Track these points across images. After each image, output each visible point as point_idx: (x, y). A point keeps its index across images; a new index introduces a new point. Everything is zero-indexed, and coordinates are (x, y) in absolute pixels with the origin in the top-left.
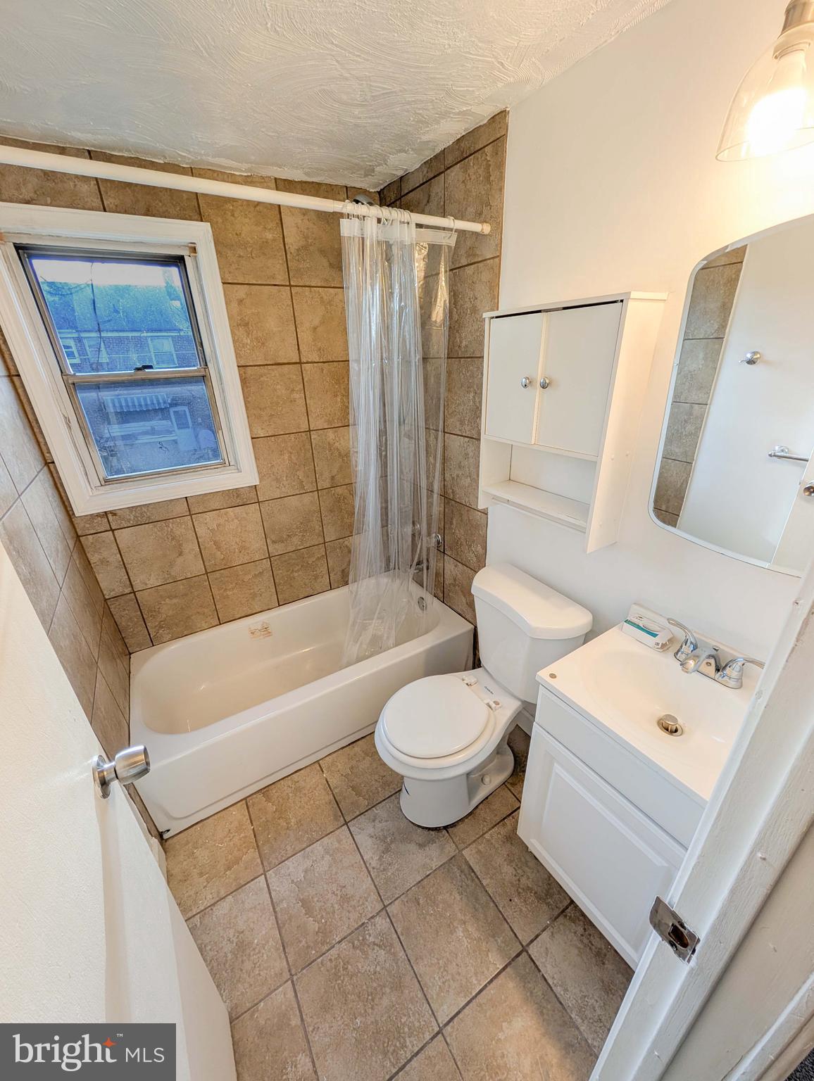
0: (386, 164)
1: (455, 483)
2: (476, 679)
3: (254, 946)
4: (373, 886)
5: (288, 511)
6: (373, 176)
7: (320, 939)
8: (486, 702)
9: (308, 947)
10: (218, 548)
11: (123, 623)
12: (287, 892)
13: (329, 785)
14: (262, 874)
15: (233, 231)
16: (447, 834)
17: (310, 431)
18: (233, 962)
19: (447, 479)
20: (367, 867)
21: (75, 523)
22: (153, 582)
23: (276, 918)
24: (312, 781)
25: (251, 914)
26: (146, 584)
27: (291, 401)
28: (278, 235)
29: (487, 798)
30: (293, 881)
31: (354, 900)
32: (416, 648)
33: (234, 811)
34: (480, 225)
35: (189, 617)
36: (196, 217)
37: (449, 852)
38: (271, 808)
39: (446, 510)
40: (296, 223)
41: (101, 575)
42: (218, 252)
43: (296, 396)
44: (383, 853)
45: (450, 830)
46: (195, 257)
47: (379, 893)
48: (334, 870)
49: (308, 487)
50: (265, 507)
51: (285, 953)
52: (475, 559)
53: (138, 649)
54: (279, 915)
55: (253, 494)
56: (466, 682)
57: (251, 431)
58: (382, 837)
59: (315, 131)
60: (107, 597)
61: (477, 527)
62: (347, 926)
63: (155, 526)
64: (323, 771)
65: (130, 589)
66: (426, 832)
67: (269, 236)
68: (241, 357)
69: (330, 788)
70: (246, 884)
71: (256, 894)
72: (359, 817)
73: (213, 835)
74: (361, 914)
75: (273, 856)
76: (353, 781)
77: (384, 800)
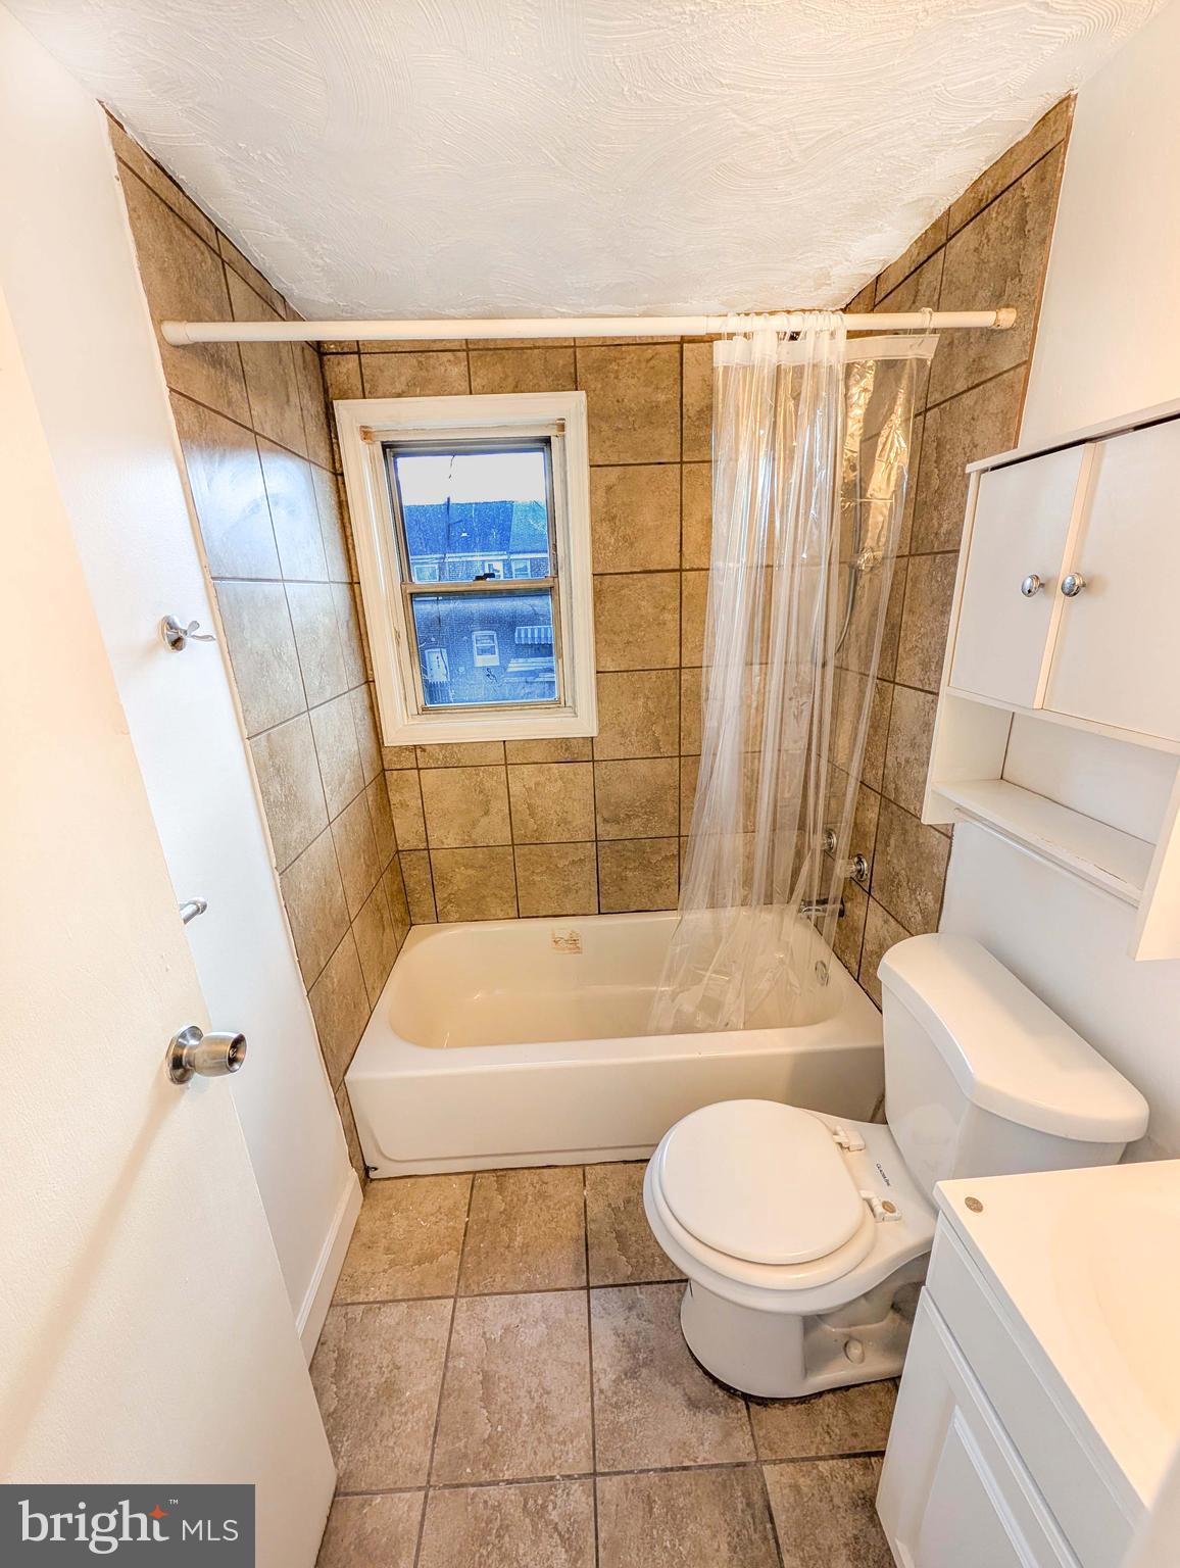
0: (847, 260)
1: (902, 774)
2: (862, 1143)
3: (403, 1400)
4: (589, 1422)
5: (632, 779)
6: (829, 285)
7: (484, 1455)
8: (865, 1194)
9: (465, 1456)
10: (532, 815)
11: (411, 883)
12: (471, 1346)
13: (585, 1212)
14: (452, 1297)
15: (614, 396)
16: (745, 1411)
17: (680, 668)
18: (372, 1405)
19: (890, 764)
20: (592, 1384)
21: (384, 753)
22: (451, 842)
23: (444, 1375)
24: (566, 1191)
25: (417, 1348)
26: (443, 843)
27: (659, 624)
28: (673, 395)
29: (847, 1388)
30: (484, 1333)
31: (553, 1426)
32: (777, 1044)
33: (455, 1182)
34: (995, 313)
35: (484, 897)
36: (570, 387)
37: (738, 1450)
38: (499, 1204)
39: (882, 819)
40: (702, 376)
41: (398, 820)
42: (590, 426)
43: (667, 616)
44: (626, 1375)
45: (754, 1408)
46: (564, 436)
47: (594, 1442)
48: (544, 1355)
49: (667, 750)
50: (601, 769)
51: (434, 1443)
52: (919, 917)
53: (421, 922)
54: (449, 1374)
55: (587, 750)
56: (838, 1139)
57: (597, 661)
58: (632, 1344)
59: (724, 234)
60: (400, 849)
61: (931, 858)
62: (528, 1462)
63: (463, 772)
64: (585, 1185)
65: (425, 844)
66: (708, 1383)
67: (662, 397)
68: (598, 562)
69: (586, 1218)
70: (429, 1299)
71: (432, 1321)
72: (610, 1289)
73: (421, 1203)
74: (555, 1459)
75: (475, 1278)
76: (622, 1223)
77: (658, 1283)
